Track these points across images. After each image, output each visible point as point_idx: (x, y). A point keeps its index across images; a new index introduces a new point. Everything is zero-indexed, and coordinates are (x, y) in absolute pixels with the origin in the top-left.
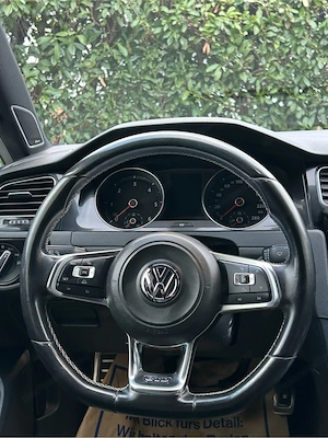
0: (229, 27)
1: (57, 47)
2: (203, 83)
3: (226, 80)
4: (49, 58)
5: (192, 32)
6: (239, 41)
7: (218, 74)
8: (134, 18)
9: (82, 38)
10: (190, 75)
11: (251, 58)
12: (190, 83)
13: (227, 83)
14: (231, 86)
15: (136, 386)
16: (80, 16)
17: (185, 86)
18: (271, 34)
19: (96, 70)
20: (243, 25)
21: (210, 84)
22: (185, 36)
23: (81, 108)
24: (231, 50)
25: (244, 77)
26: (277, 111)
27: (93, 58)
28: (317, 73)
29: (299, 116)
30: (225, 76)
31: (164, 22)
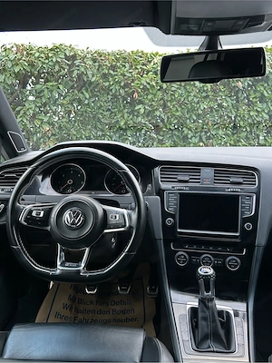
0: (149, 84)
1: (46, 91)
2: (134, 115)
3: (147, 114)
4: (41, 97)
5: (126, 85)
6: (154, 92)
7: (142, 111)
8: (93, 76)
9: (61, 87)
10: (126, 110)
11: (162, 102)
12: (126, 115)
13: (148, 116)
14: (150, 118)
15: (61, 268)
16: (61, 73)
17: (123, 116)
18: (173, 89)
19: (69, 106)
20: (157, 83)
21: (138, 116)
22: (123, 88)
23: (60, 127)
24: (150, 97)
25: (158, 113)
26: (176, 133)
27: (67, 98)
28: (200, 112)
29: (189, 136)
30: (147, 111)
31: (111, 79)
